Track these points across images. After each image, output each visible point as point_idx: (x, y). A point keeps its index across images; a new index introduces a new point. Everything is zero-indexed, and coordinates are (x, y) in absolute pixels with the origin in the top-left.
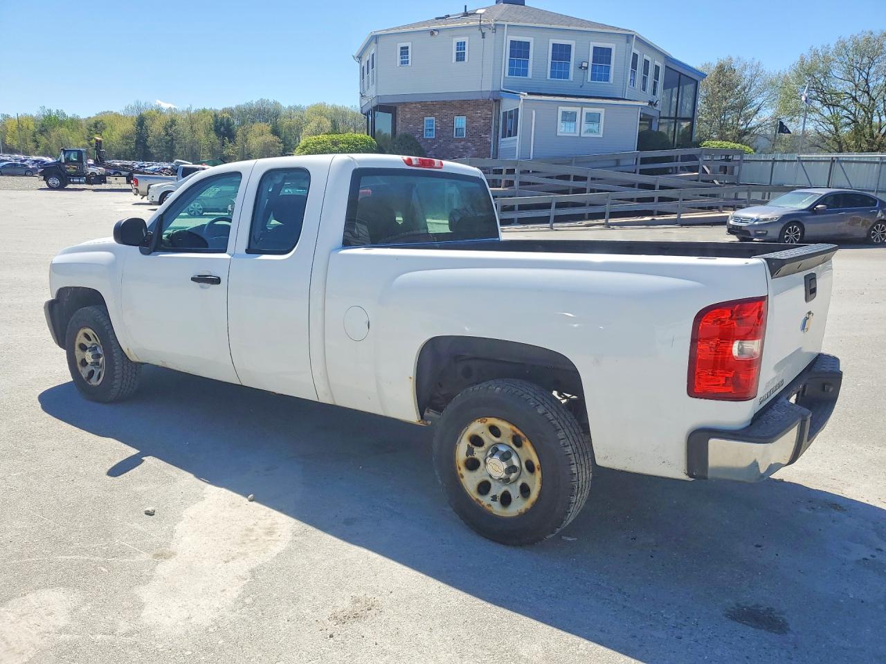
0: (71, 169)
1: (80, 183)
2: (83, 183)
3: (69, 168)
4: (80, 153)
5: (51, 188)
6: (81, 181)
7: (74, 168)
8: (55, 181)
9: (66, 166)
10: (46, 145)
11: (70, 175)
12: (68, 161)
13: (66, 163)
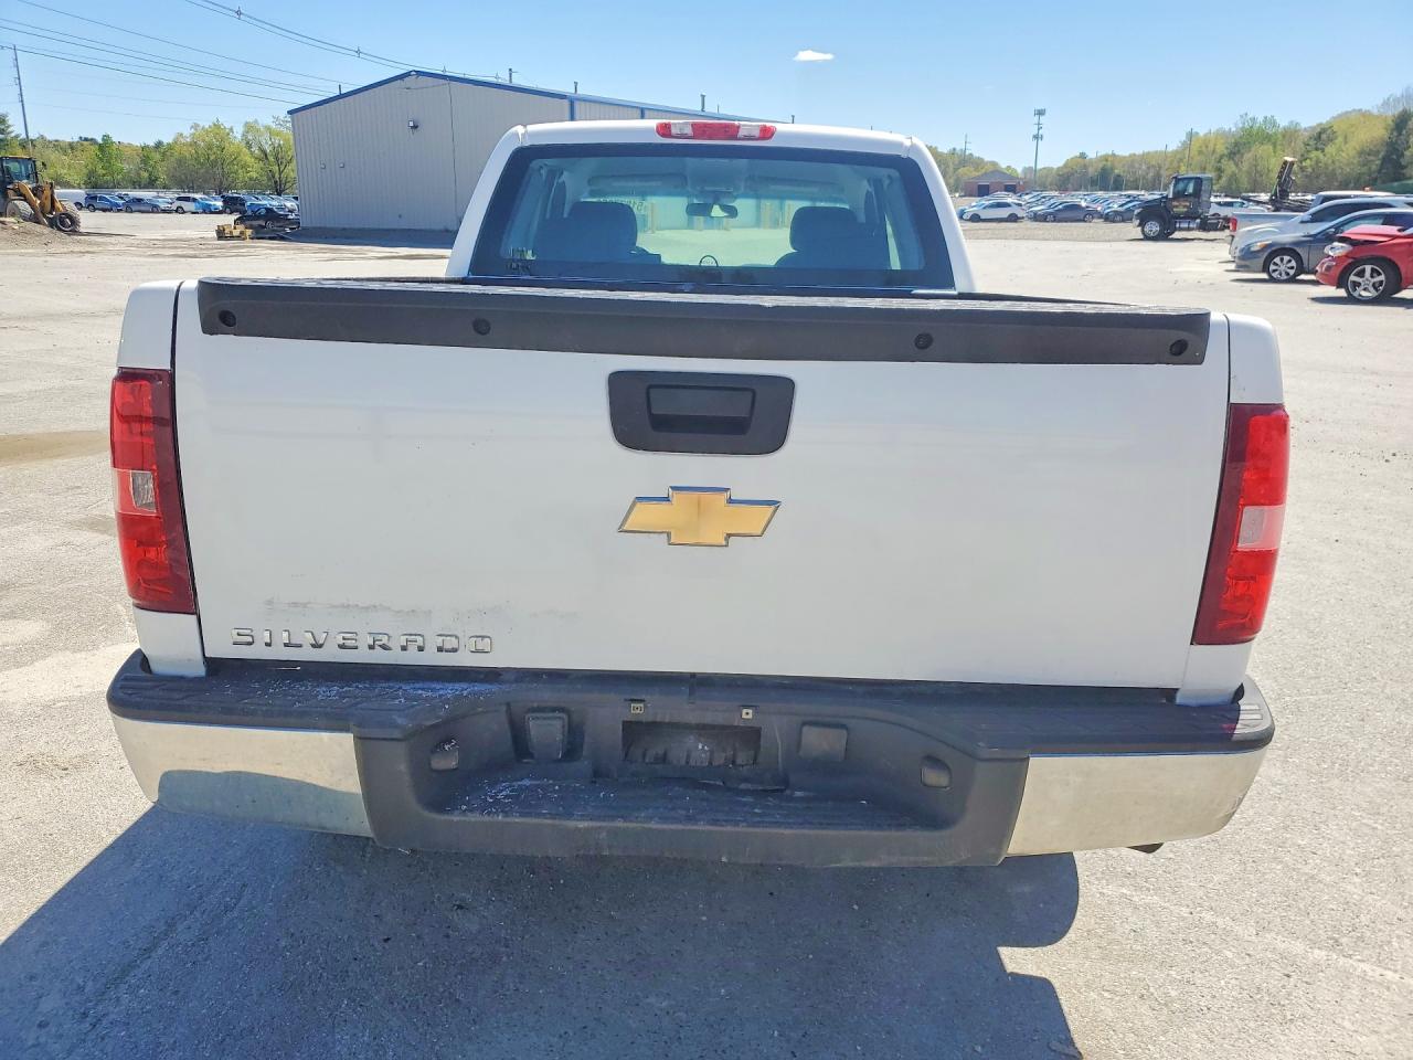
0: (1180, 208)
1: (1189, 229)
2: (1192, 229)
3: (1177, 207)
4: (1199, 181)
5: (1147, 238)
6: (1191, 226)
7: (1185, 206)
8: (1153, 227)
9: (1175, 203)
10: (1234, 174)
11: (1178, 217)
12: (1179, 195)
13: (1174, 199)
